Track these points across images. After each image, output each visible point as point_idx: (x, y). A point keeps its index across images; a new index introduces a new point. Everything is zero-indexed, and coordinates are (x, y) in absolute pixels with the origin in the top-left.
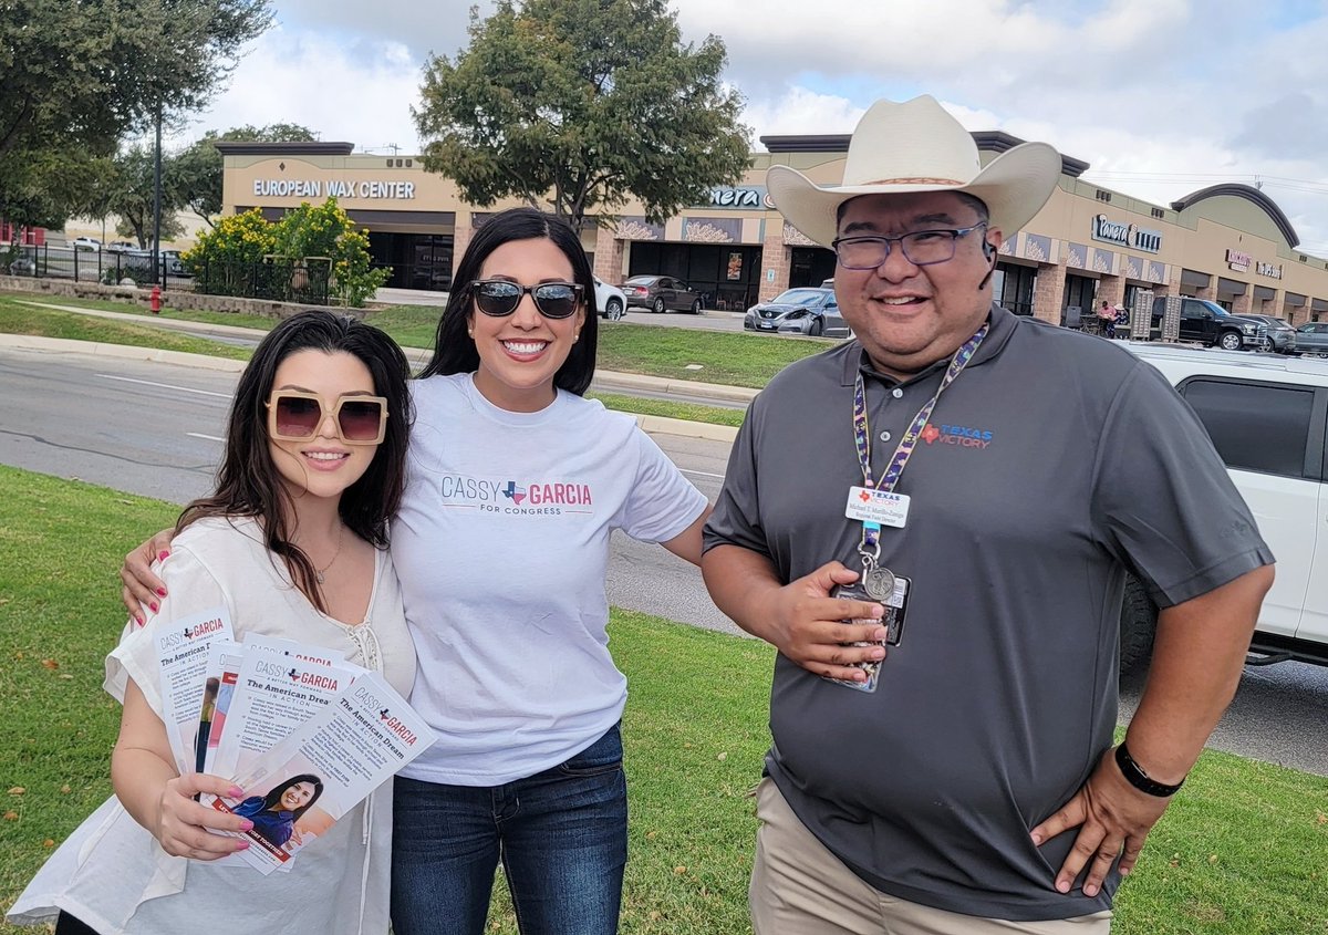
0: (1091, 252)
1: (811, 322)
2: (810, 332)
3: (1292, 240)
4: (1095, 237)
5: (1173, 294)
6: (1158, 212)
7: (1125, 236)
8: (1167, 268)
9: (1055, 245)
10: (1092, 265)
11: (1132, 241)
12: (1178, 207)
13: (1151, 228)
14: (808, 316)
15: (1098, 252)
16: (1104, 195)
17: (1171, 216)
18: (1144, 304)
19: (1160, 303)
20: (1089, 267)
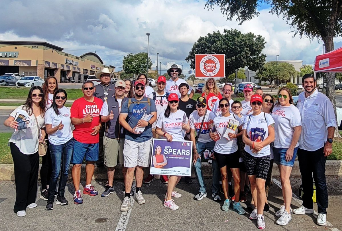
0: (65, 66)
1: (5, 83)
2: (5, 85)
3: (102, 63)
4: (66, 63)
5: (82, 73)
6: (77, 58)
7: (71, 63)
8: (80, 69)
9: (58, 65)
10: (66, 69)
11: (73, 64)
12: (81, 57)
13: (76, 61)
14: (5, 82)
15: (67, 66)
16: (67, 55)
17: (80, 59)
18: (77, 76)
19: (80, 76)
20: (65, 69)
